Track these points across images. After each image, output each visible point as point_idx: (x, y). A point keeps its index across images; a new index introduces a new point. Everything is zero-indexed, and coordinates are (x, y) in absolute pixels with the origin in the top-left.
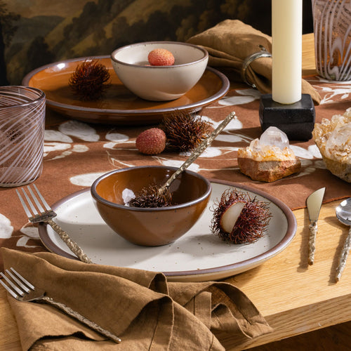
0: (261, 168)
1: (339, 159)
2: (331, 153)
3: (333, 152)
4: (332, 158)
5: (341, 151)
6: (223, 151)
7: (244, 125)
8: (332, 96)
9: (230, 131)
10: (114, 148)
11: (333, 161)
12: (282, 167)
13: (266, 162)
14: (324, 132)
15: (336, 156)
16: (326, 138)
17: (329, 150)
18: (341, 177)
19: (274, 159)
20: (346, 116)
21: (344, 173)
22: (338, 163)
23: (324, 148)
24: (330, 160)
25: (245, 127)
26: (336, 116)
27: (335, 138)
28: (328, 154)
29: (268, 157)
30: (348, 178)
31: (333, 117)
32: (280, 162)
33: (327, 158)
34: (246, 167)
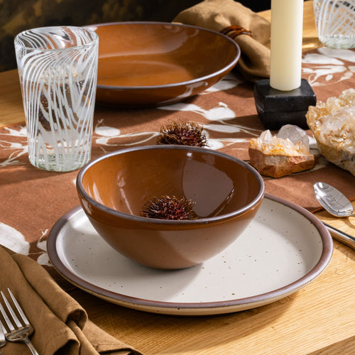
0: (268, 162)
1: (335, 145)
2: (326, 138)
3: (328, 137)
4: (327, 144)
5: (337, 136)
6: (224, 143)
7: (236, 113)
8: (316, 78)
9: (224, 121)
10: (108, 143)
11: (328, 147)
12: (291, 163)
13: (274, 156)
14: (319, 115)
15: (332, 142)
16: (321, 122)
17: (325, 135)
18: (337, 164)
19: (283, 153)
20: (342, 99)
21: (340, 160)
22: (334, 149)
23: (319, 133)
24: (325, 146)
25: (239, 116)
26: (332, 98)
27: (331, 123)
28: (323, 140)
29: (275, 150)
30: (344, 165)
31: (329, 99)
32: (288, 157)
33: (322, 144)
34: (255, 159)
